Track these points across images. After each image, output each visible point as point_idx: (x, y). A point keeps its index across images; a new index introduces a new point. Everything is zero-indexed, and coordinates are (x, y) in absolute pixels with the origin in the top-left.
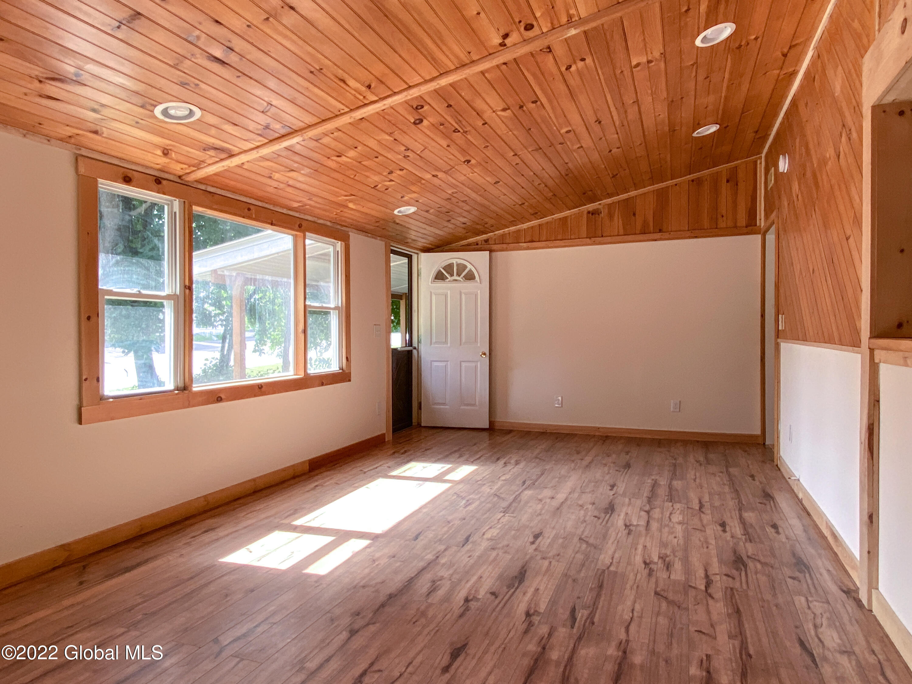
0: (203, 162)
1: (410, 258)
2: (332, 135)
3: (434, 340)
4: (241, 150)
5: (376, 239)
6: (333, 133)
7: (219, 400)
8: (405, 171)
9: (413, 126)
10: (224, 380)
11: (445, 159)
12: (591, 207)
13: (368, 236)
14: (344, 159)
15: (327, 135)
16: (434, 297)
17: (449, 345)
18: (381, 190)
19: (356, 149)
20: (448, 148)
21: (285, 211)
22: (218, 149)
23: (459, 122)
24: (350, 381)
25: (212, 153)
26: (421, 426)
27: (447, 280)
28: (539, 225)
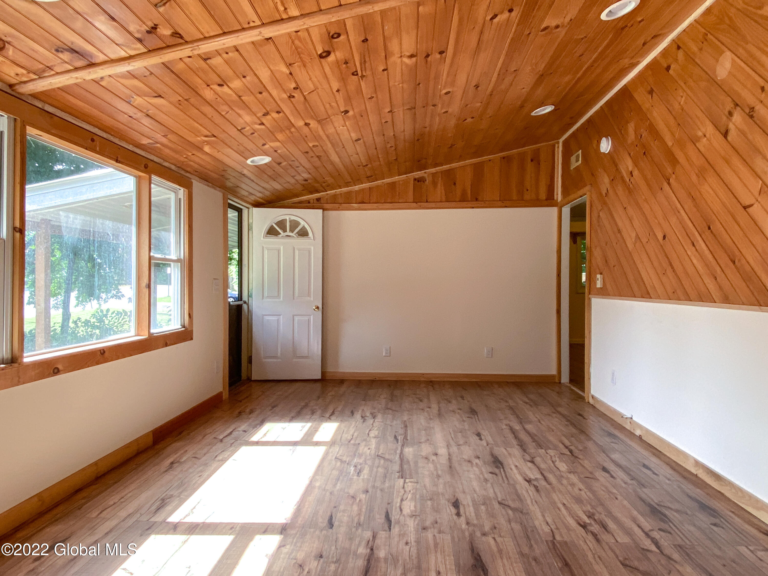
0: (50, 68)
1: (240, 211)
2: (225, 56)
3: (266, 294)
4: (106, 59)
5: (215, 189)
6: (227, 53)
7: (56, 372)
8: (281, 114)
9: (317, 58)
10: (57, 346)
11: (328, 106)
12: (418, 174)
13: (208, 186)
14: (225, 88)
15: (220, 55)
16: (266, 252)
17: (282, 299)
18: (246, 134)
19: (243, 79)
20: (336, 94)
21: (131, 147)
22: (77, 52)
23: (363, 62)
24: (192, 339)
25: (66, 56)
26: (251, 381)
27: (280, 236)
28: (370, 188)
